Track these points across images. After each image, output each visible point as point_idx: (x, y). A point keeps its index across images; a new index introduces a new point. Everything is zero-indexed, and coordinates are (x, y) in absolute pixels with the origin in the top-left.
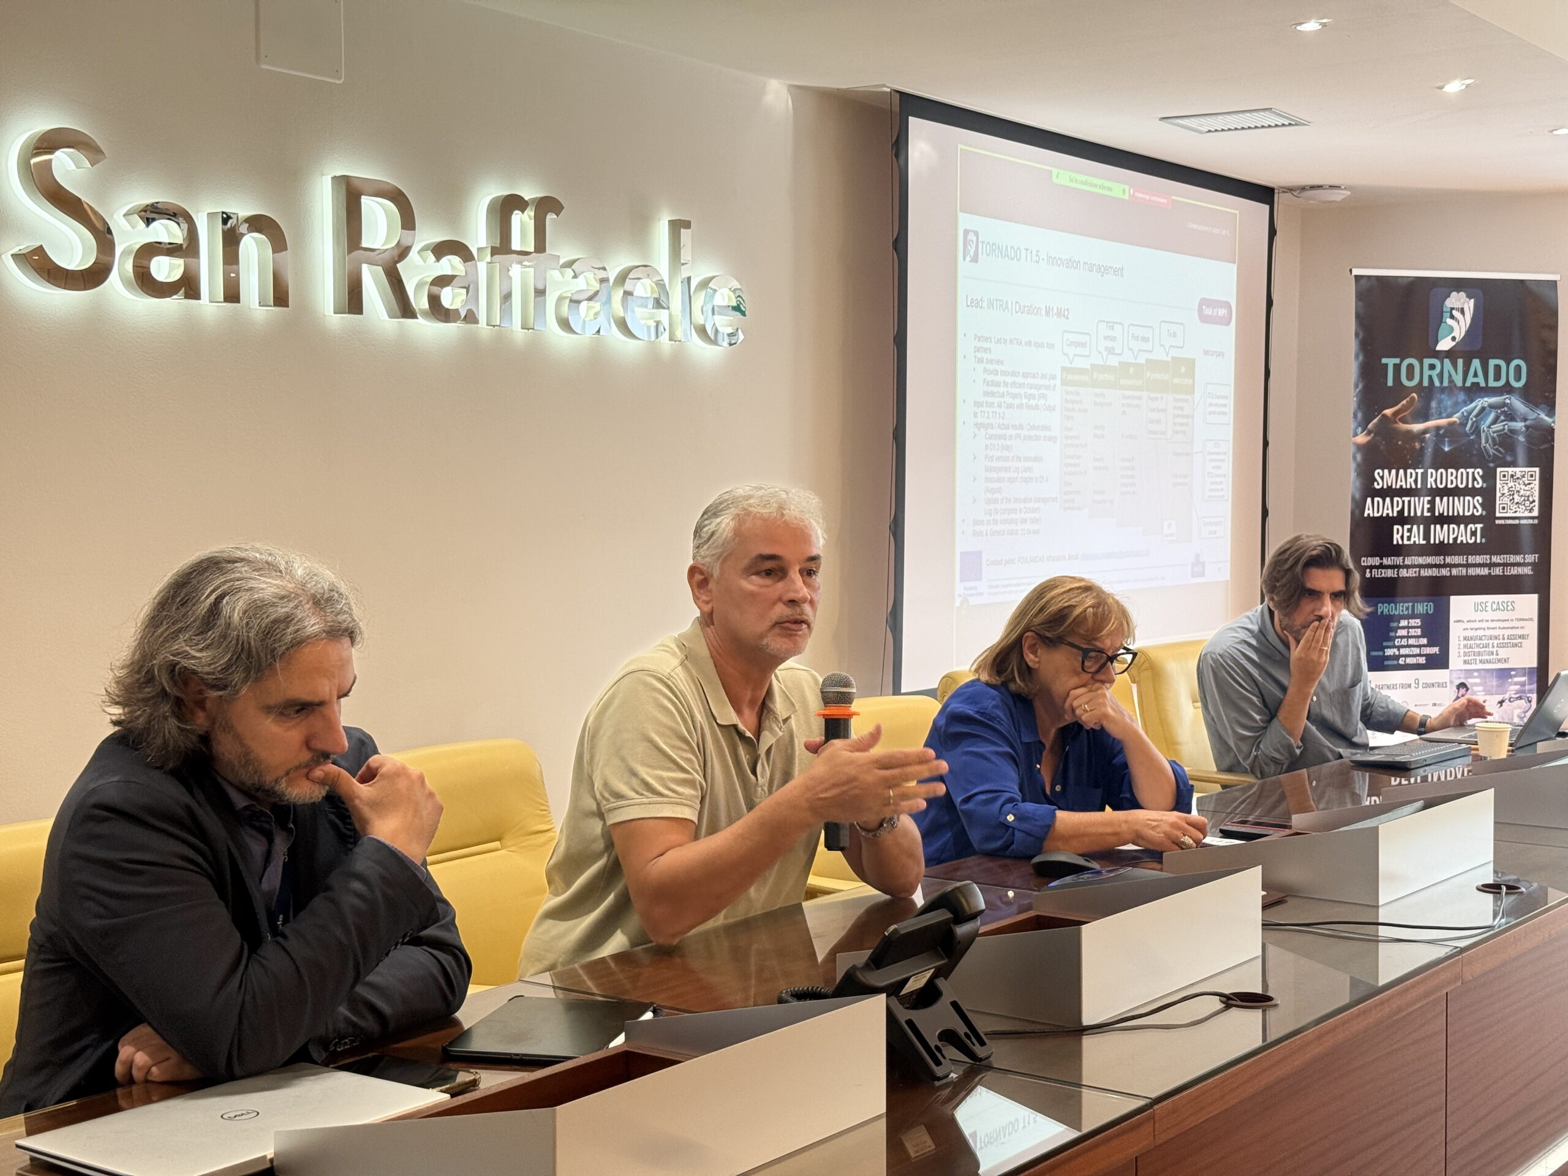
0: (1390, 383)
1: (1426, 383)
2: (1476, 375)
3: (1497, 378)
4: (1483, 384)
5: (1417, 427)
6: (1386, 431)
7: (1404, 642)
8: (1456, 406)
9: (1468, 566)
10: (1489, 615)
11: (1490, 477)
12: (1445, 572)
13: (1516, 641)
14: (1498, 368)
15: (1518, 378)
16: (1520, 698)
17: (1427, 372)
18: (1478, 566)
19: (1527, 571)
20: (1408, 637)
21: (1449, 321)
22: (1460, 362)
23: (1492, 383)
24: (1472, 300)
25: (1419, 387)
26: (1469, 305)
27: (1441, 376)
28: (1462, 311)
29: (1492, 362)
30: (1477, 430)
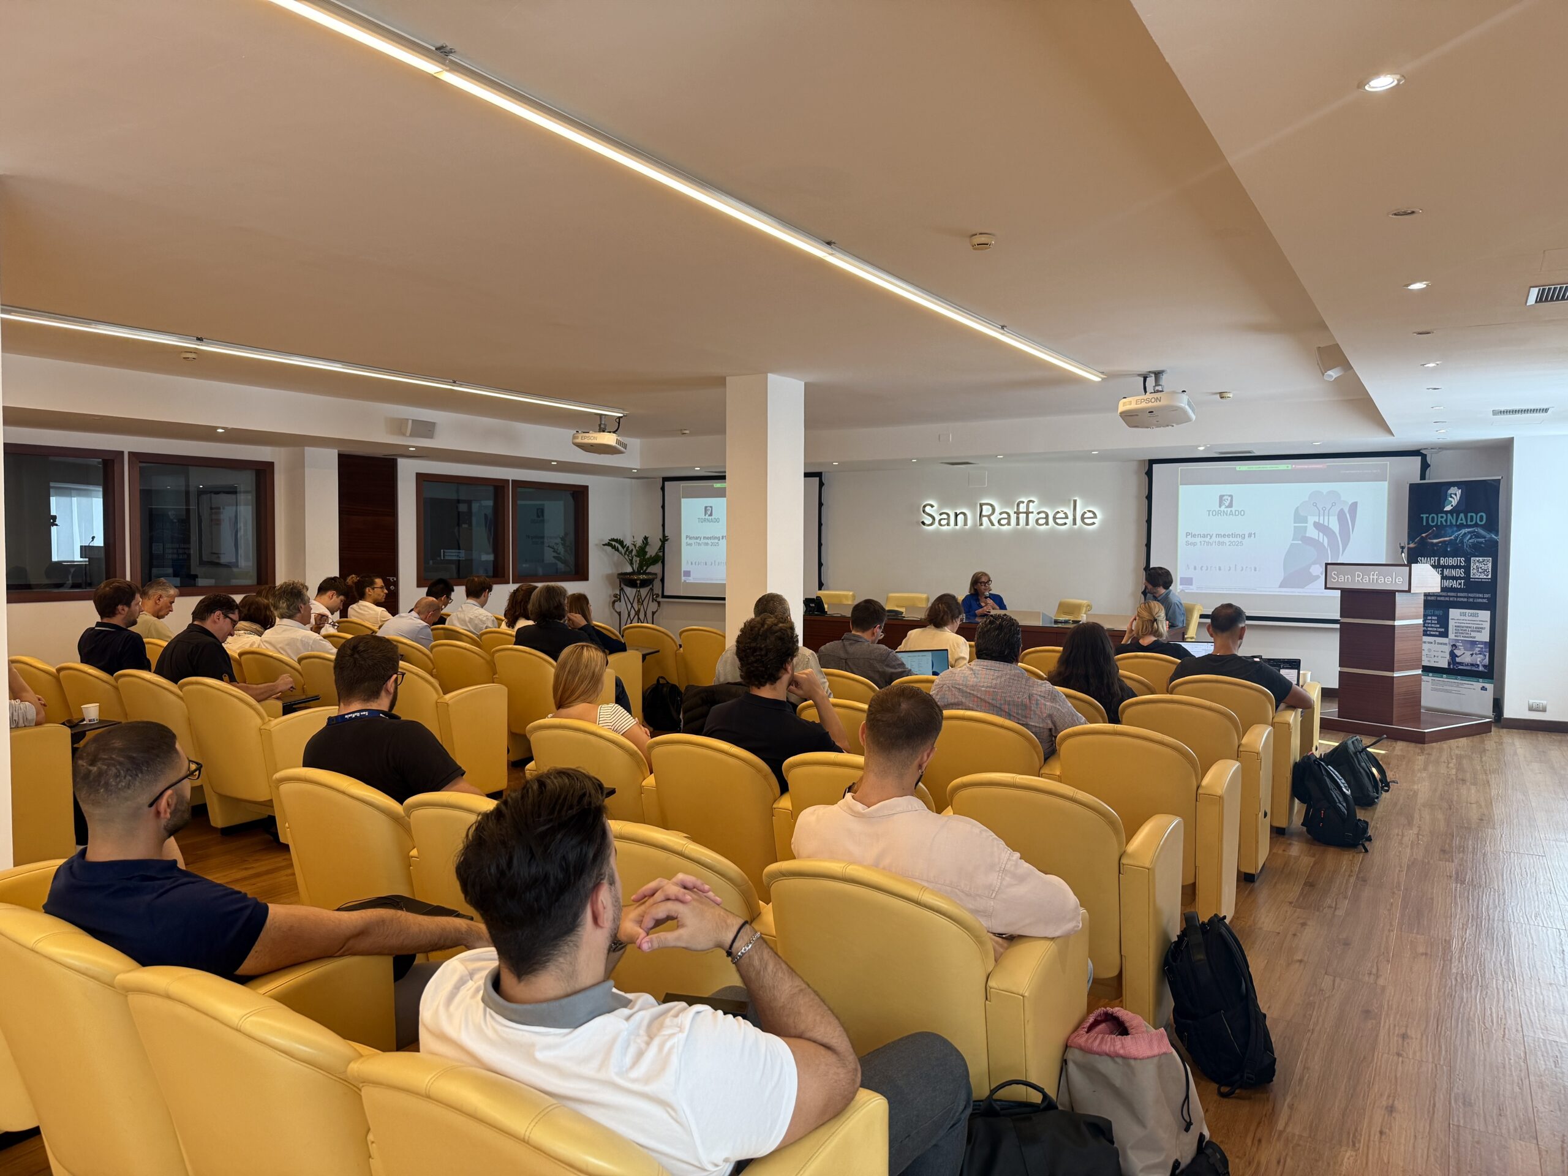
0: (1424, 524)
1: (1439, 524)
2: (1462, 520)
3: (1471, 521)
4: (1465, 523)
5: (1435, 541)
6: (1423, 542)
7: (1430, 625)
8: (1453, 533)
9: (1457, 597)
10: (1467, 618)
11: (1468, 561)
12: (1447, 599)
13: (1479, 630)
14: (1472, 517)
15: (1481, 520)
16: (1480, 654)
17: (1440, 519)
18: (1462, 597)
19: (1485, 601)
20: (1432, 624)
21: (1450, 499)
22: (1455, 515)
23: (1469, 523)
24: (1460, 491)
25: (1436, 526)
26: (1459, 492)
27: (1446, 521)
28: (1456, 495)
29: (1469, 515)
30: (1462, 542)
